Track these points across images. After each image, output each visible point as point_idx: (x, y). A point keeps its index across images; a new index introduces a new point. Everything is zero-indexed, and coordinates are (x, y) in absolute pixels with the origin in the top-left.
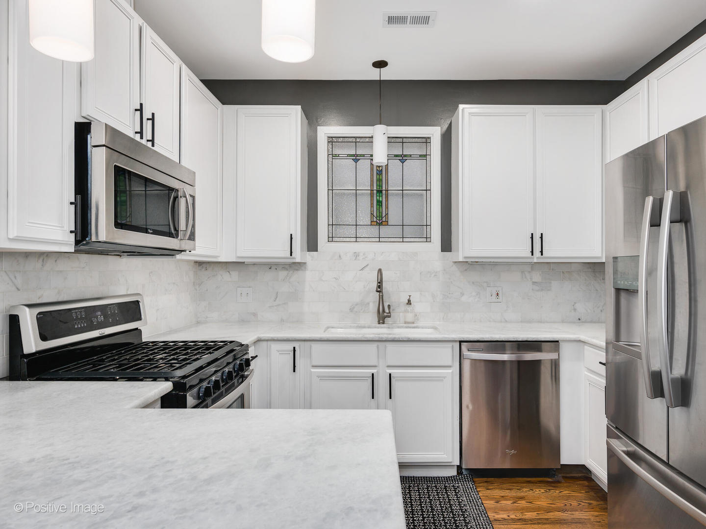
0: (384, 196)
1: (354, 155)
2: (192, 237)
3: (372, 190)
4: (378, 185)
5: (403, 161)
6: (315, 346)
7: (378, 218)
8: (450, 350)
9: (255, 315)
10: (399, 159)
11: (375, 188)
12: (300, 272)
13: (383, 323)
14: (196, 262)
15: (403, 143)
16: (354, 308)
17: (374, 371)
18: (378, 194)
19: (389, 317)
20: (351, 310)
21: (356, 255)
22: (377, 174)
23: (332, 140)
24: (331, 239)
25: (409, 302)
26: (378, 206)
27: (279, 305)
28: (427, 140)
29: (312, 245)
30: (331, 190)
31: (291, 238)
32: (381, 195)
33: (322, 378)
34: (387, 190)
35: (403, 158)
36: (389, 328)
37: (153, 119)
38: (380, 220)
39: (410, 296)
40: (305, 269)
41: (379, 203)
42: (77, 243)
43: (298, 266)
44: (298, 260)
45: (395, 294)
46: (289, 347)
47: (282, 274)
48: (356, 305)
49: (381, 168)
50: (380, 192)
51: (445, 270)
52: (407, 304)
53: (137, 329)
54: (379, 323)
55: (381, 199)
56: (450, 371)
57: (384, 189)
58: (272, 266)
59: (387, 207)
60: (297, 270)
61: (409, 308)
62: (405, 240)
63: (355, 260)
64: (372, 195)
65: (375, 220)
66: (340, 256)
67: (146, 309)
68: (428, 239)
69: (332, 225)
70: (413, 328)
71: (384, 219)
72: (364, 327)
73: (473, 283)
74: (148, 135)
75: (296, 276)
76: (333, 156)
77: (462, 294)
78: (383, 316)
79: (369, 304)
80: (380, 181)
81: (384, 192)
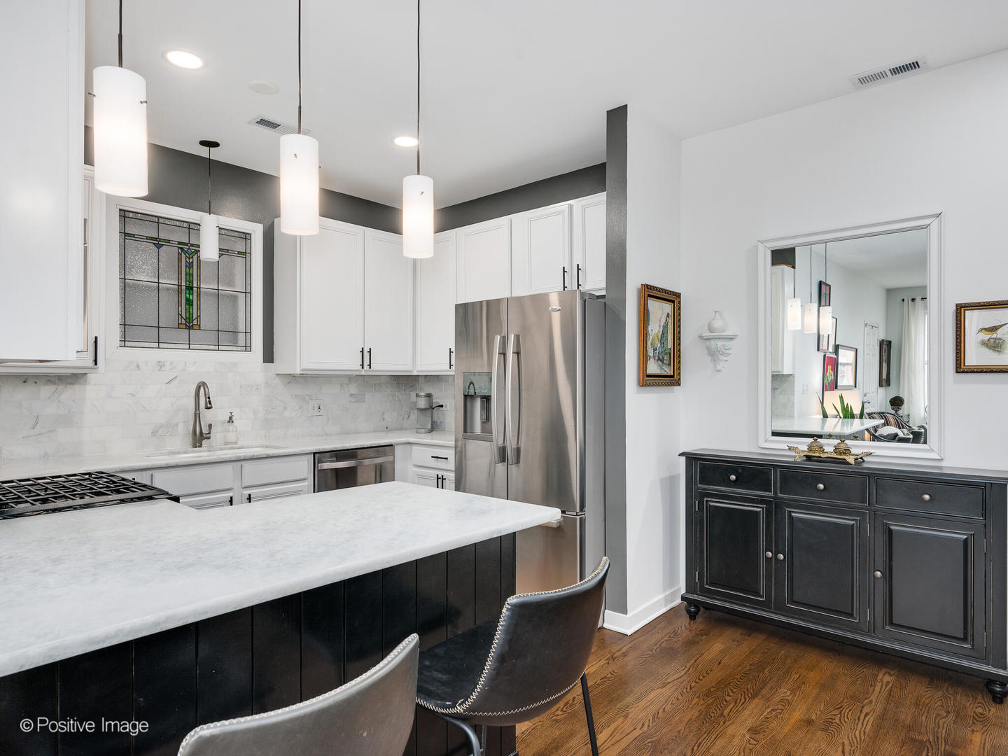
0: (195, 294)
1: (156, 239)
3: (180, 286)
4: (188, 279)
7: (188, 320)
11: (184, 284)
12: (77, 387)
13: (200, 446)
16: (157, 431)
17: (232, 494)
18: (187, 292)
19: (209, 438)
20: (154, 433)
21: (160, 365)
22: (186, 266)
23: (125, 215)
24: (124, 342)
25: (231, 420)
26: (187, 306)
27: (42, 433)
28: (246, 236)
30: (122, 279)
31: (96, 343)
32: (191, 292)
34: (199, 288)
36: (210, 451)
38: (190, 323)
39: (231, 413)
40: (85, 382)
41: (189, 302)
43: (75, 379)
48: (160, 427)
49: (191, 260)
50: (190, 288)
51: (266, 383)
52: (229, 422)
54: (196, 447)
55: (191, 298)
56: (306, 484)
57: (195, 285)
58: (28, 378)
59: (199, 308)
60: (72, 384)
61: (231, 427)
62: (221, 348)
63: (159, 370)
64: (179, 292)
65: (184, 322)
66: (138, 366)
68: (247, 348)
69: (125, 324)
70: (238, 448)
71: (195, 322)
72: (179, 453)
73: (296, 396)
75: (69, 393)
76: (125, 234)
77: (285, 409)
78: (199, 438)
79: (177, 425)
80: (189, 275)
81: (195, 289)
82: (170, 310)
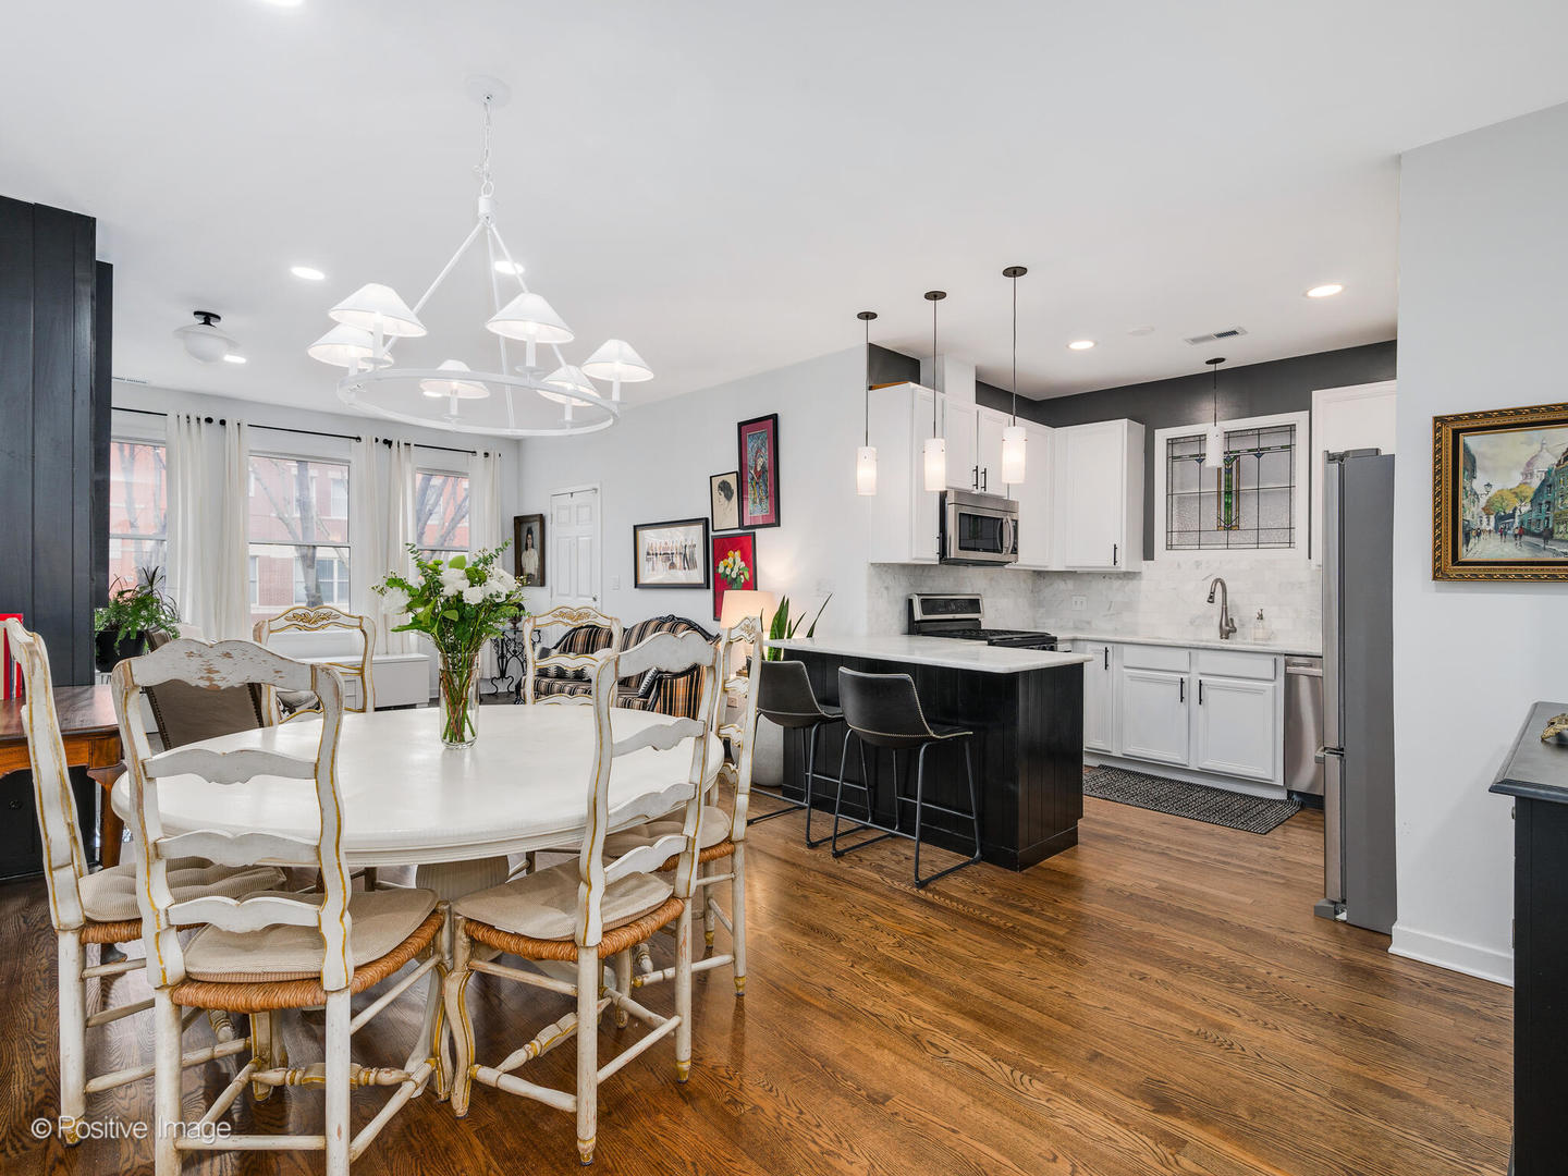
0: (1234, 497)
1: (1194, 456)
2: (1015, 550)
3: (1219, 492)
4: (1227, 485)
5: (1259, 456)
6: (1126, 648)
7: (1227, 522)
8: (1271, 664)
9: (1089, 623)
10: (1255, 454)
11: (1223, 489)
12: (1135, 582)
13: (1227, 638)
14: (1034, 571)
15: (1259, 434)
16: (1193, 621)
17: (1185, 677)
18: (1227, 496)
19: (1234, 633)
20: (1192, 623)
21: (1198, 564)
22: (1225, 473)
23: (1171, 442)
24: (1170, 547)
25: (1261, 617)
26: (1227, 510)
27: (1113, 615)
28: (1291, 429)
29: (1148, 553)
30: (1170, 495)
31: (1115, 548)
32: (1230, 496)
33: (1132, 678)
34: (1238, 491)
35: (1259, 453)
36: (1233, 641)
37: (985, 473)
38: (1229, 525)
39: (1262, 610)
40: (1141, 579)
41: (1228, 506)
42: (940, 559)
43: (1129, 576)
44: (1124, 569)
45: (1244, 610)
46: (1102, 647)
47: (1117, 584)
48: (1197, 617)
49: (1229, 467)
50: (1229, 493)
52: (1259, 618)
53: (977, 619)
54: (1221, 638)
55: (1230, 502)
56: (1272, 685)
57: (1234, 489)
58: (1105, 575)
59: (1238, 510)
60: (1132, 579)
61: (1260, 623)
62: (1260, 546)
63: (1197, 568)
64: (1219, 497)
65: (1222, 524)
66: (1179, 565)
67: (985, 604)
68: (1289, 544)
69: (1172, 532)
71: (1234, 523)
74: (981, 484)
75: (1131, 585)
76: (1172, 458)
78: (1228, 630)
79: (1212, 617)
80: (1228, 481)
81: (1234, 493)
82: (1211, 513)
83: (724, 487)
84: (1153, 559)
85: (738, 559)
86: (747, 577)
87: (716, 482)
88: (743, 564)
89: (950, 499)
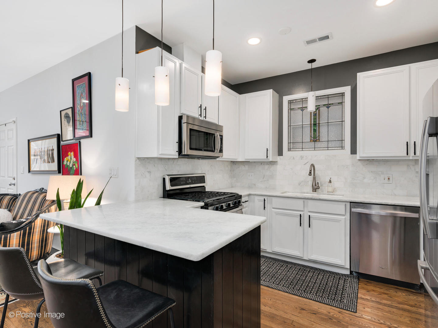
0: (317, 127)
1: (301, 108)
2: (221, 151)
3: (311, 124)
4: (314, 121)
5: (328, 108)
6: (274, 199)
7: (314, 138)
8: (344, 206)
9: (255, 185)
10: (326, 107)
11: (312, 123)
13: (315, 191)
14: (232, 161)
15: (328, 98)
16: (300, 183)
17: (301, 213)
18: (314, 126)
19: (319, 188)
20: (299, 184)
21: (302, 157)
22: (314, 115)
23: (290, 102)
24: (289, 150)
25: (330, 182)
26: (314, 132)
27: (265, 181)
28: (343, 95)
29: (280, 153)
30: (289, 126)
31: (267, 150)
32: (316, 126)
33: (277, 214)
34: (319, 124)
35: (328, 106)
36: (318, 194)
37: (206, 109)
38: (315, 139)
39: (331, 178)
40: (277, 164)
41: (315, 130)
42: (179, 155)
43: (273, 163)
44: (271, 160)
45: (323, 177)
46: (262, 198)
47: (267, 167)
48: (302, 182)
49: (316, 113)
50: (315, 124)
51: (353, 164)
52: (329, 182)
53: (204, 186)
54: (313, 192)
55: (316, 128)
56: (344, 217)
57: (317, 123)
58: (262, 163)
59: (319, 132)
60: (274, 165)
61: (330, 184)
62: (329, 149)
63: (302, 159)
64: (311, 127)
65: (312, 139)
66: (294, 158)
67: (207, 179)
68: (342, 147)
69: (290, 143)
70: (331, 195)
71: (317, 139)
72: (305, 193)
73: (372, 172)
74: (203, 115)
75: (273, 168)
76: (290, 109)
77: (364, 178)
78: (316, 188)
79: (308, 181)
80: (315, 119)
81: (317, 124)
82: (307, 134)
83: (67, 116)
84: (282, 156)
85: (73, 157)
86: (77, 167)
87: (63, 113)
88: (75, 159)
89: (184, 120)
